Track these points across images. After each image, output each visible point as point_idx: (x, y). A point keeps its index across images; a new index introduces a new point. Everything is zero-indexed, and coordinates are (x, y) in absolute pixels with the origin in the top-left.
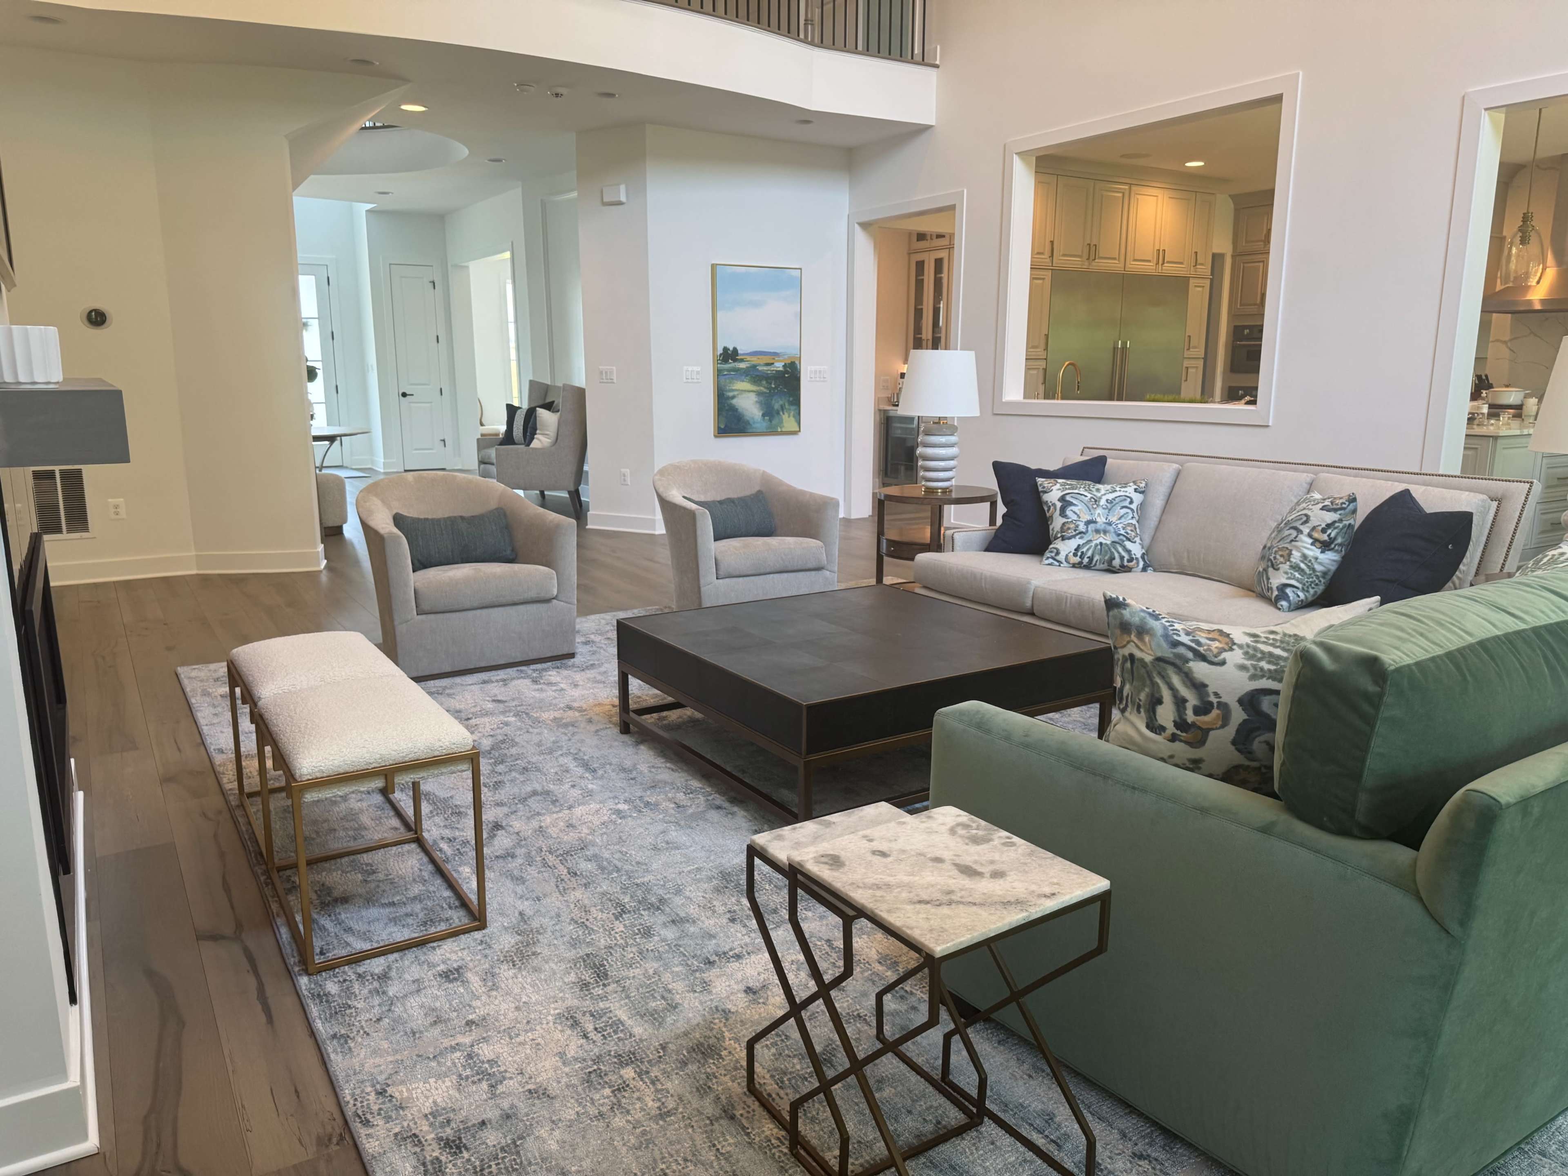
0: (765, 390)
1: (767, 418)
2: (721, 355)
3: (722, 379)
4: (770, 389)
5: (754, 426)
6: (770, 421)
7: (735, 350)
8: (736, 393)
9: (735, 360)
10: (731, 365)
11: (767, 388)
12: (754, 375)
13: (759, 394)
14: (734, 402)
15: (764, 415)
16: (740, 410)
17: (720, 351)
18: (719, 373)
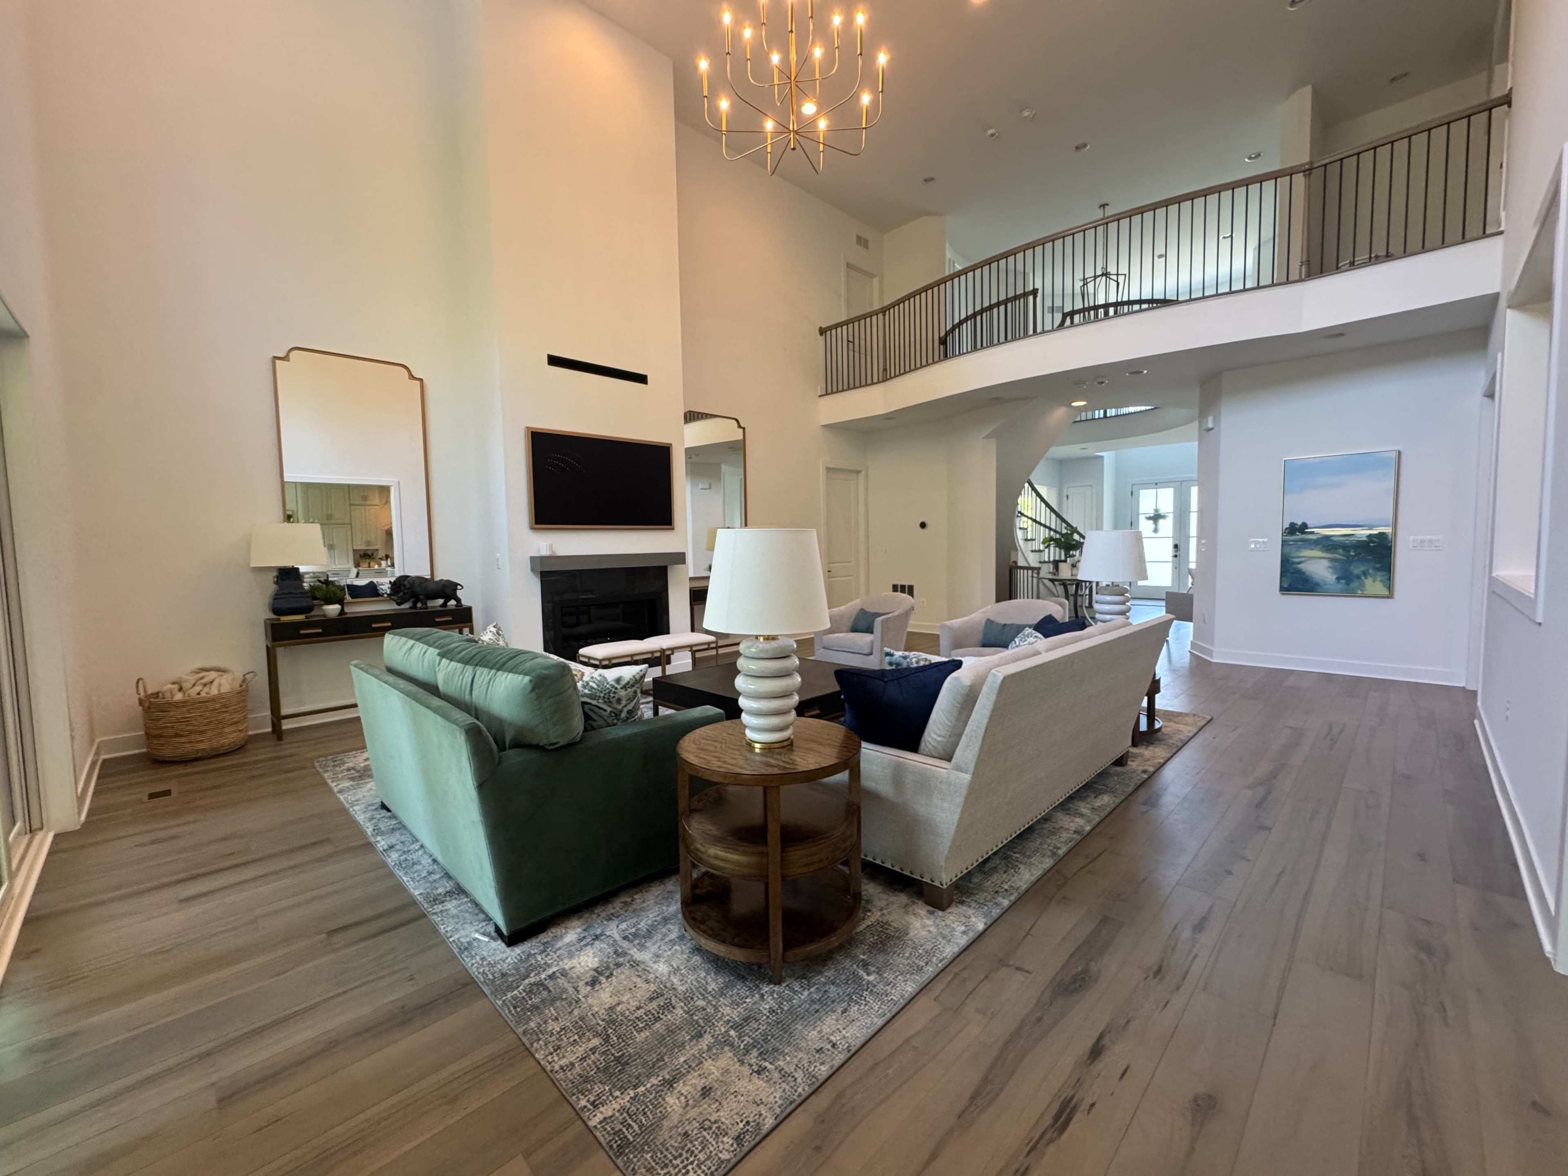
0: (1341, 557)
1: (1343, 581)
2: (1286, 529)
3: (1288, 549)
4: (1348, 557)
5: (1324, 587)
6: (1348, 584)
7: (1304, 526)
8: (1303, 559)
9: (1303, 533)
10: (1299, 536)
11: (1344, 555)
12: (1327, 544)
13: (1332, 560)
14: (1301, 566)
15: (1338, 579)
16: (1307, 573)
17: (1287, 525)
18: (1284, 543)
